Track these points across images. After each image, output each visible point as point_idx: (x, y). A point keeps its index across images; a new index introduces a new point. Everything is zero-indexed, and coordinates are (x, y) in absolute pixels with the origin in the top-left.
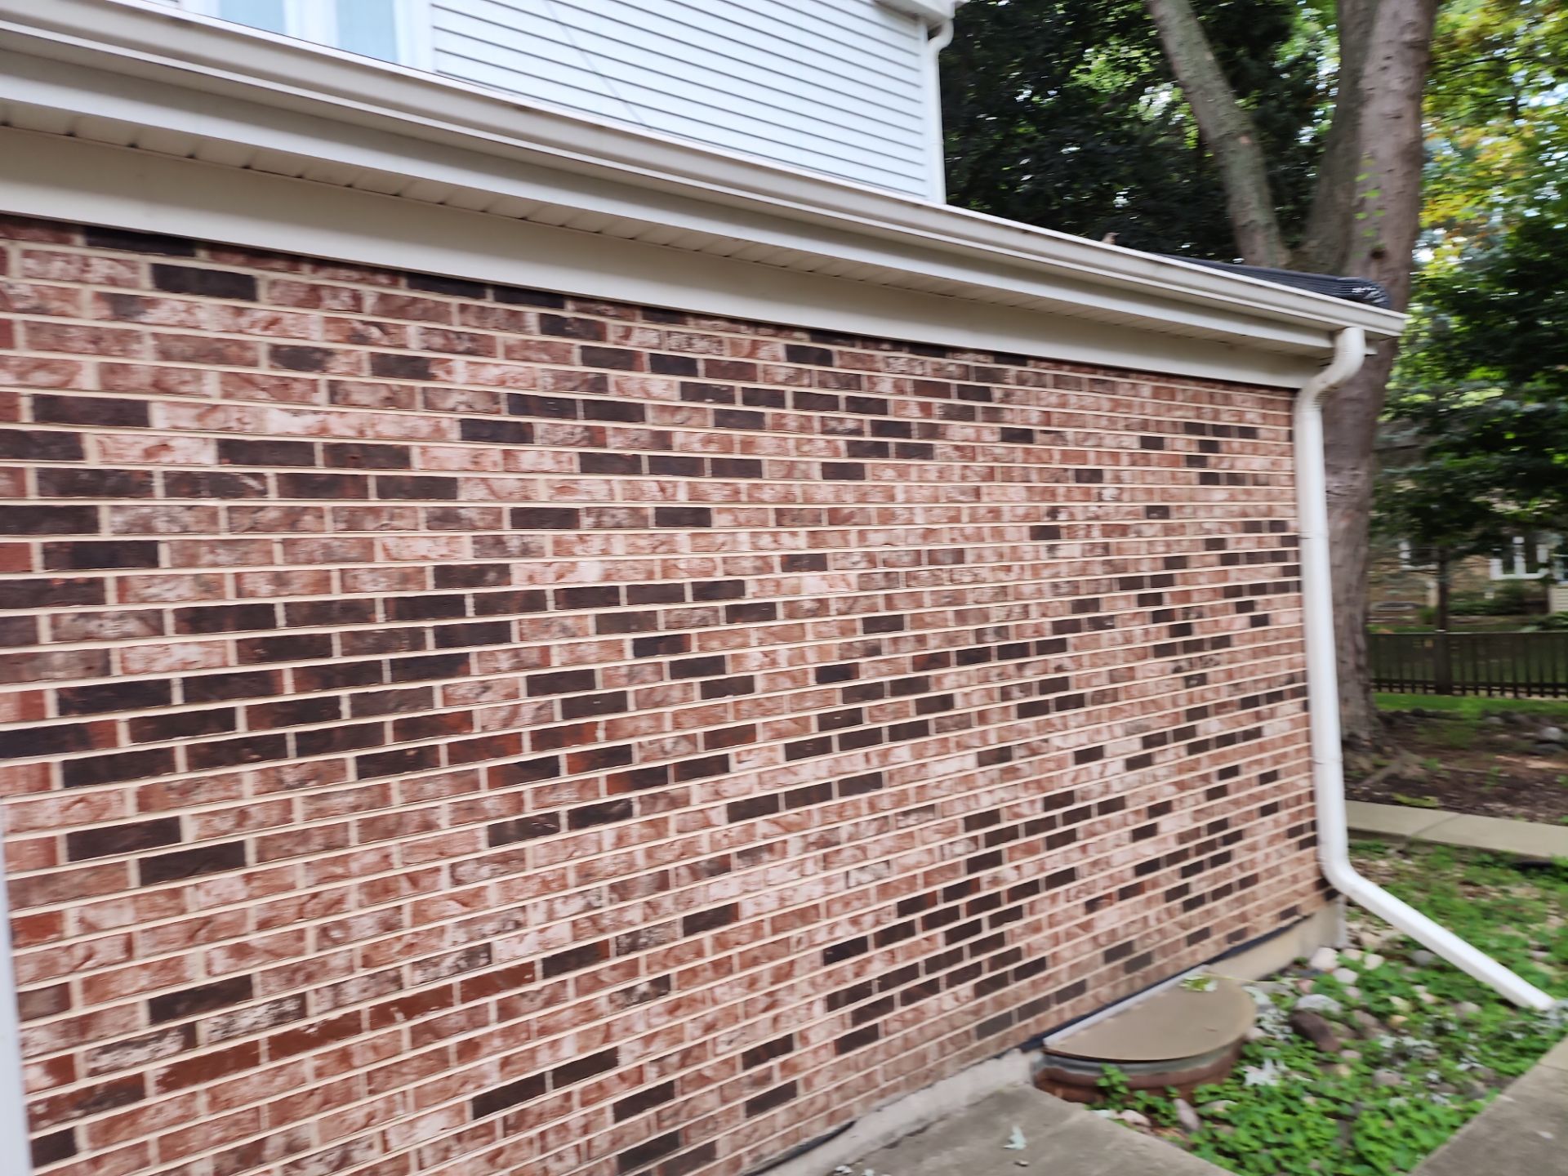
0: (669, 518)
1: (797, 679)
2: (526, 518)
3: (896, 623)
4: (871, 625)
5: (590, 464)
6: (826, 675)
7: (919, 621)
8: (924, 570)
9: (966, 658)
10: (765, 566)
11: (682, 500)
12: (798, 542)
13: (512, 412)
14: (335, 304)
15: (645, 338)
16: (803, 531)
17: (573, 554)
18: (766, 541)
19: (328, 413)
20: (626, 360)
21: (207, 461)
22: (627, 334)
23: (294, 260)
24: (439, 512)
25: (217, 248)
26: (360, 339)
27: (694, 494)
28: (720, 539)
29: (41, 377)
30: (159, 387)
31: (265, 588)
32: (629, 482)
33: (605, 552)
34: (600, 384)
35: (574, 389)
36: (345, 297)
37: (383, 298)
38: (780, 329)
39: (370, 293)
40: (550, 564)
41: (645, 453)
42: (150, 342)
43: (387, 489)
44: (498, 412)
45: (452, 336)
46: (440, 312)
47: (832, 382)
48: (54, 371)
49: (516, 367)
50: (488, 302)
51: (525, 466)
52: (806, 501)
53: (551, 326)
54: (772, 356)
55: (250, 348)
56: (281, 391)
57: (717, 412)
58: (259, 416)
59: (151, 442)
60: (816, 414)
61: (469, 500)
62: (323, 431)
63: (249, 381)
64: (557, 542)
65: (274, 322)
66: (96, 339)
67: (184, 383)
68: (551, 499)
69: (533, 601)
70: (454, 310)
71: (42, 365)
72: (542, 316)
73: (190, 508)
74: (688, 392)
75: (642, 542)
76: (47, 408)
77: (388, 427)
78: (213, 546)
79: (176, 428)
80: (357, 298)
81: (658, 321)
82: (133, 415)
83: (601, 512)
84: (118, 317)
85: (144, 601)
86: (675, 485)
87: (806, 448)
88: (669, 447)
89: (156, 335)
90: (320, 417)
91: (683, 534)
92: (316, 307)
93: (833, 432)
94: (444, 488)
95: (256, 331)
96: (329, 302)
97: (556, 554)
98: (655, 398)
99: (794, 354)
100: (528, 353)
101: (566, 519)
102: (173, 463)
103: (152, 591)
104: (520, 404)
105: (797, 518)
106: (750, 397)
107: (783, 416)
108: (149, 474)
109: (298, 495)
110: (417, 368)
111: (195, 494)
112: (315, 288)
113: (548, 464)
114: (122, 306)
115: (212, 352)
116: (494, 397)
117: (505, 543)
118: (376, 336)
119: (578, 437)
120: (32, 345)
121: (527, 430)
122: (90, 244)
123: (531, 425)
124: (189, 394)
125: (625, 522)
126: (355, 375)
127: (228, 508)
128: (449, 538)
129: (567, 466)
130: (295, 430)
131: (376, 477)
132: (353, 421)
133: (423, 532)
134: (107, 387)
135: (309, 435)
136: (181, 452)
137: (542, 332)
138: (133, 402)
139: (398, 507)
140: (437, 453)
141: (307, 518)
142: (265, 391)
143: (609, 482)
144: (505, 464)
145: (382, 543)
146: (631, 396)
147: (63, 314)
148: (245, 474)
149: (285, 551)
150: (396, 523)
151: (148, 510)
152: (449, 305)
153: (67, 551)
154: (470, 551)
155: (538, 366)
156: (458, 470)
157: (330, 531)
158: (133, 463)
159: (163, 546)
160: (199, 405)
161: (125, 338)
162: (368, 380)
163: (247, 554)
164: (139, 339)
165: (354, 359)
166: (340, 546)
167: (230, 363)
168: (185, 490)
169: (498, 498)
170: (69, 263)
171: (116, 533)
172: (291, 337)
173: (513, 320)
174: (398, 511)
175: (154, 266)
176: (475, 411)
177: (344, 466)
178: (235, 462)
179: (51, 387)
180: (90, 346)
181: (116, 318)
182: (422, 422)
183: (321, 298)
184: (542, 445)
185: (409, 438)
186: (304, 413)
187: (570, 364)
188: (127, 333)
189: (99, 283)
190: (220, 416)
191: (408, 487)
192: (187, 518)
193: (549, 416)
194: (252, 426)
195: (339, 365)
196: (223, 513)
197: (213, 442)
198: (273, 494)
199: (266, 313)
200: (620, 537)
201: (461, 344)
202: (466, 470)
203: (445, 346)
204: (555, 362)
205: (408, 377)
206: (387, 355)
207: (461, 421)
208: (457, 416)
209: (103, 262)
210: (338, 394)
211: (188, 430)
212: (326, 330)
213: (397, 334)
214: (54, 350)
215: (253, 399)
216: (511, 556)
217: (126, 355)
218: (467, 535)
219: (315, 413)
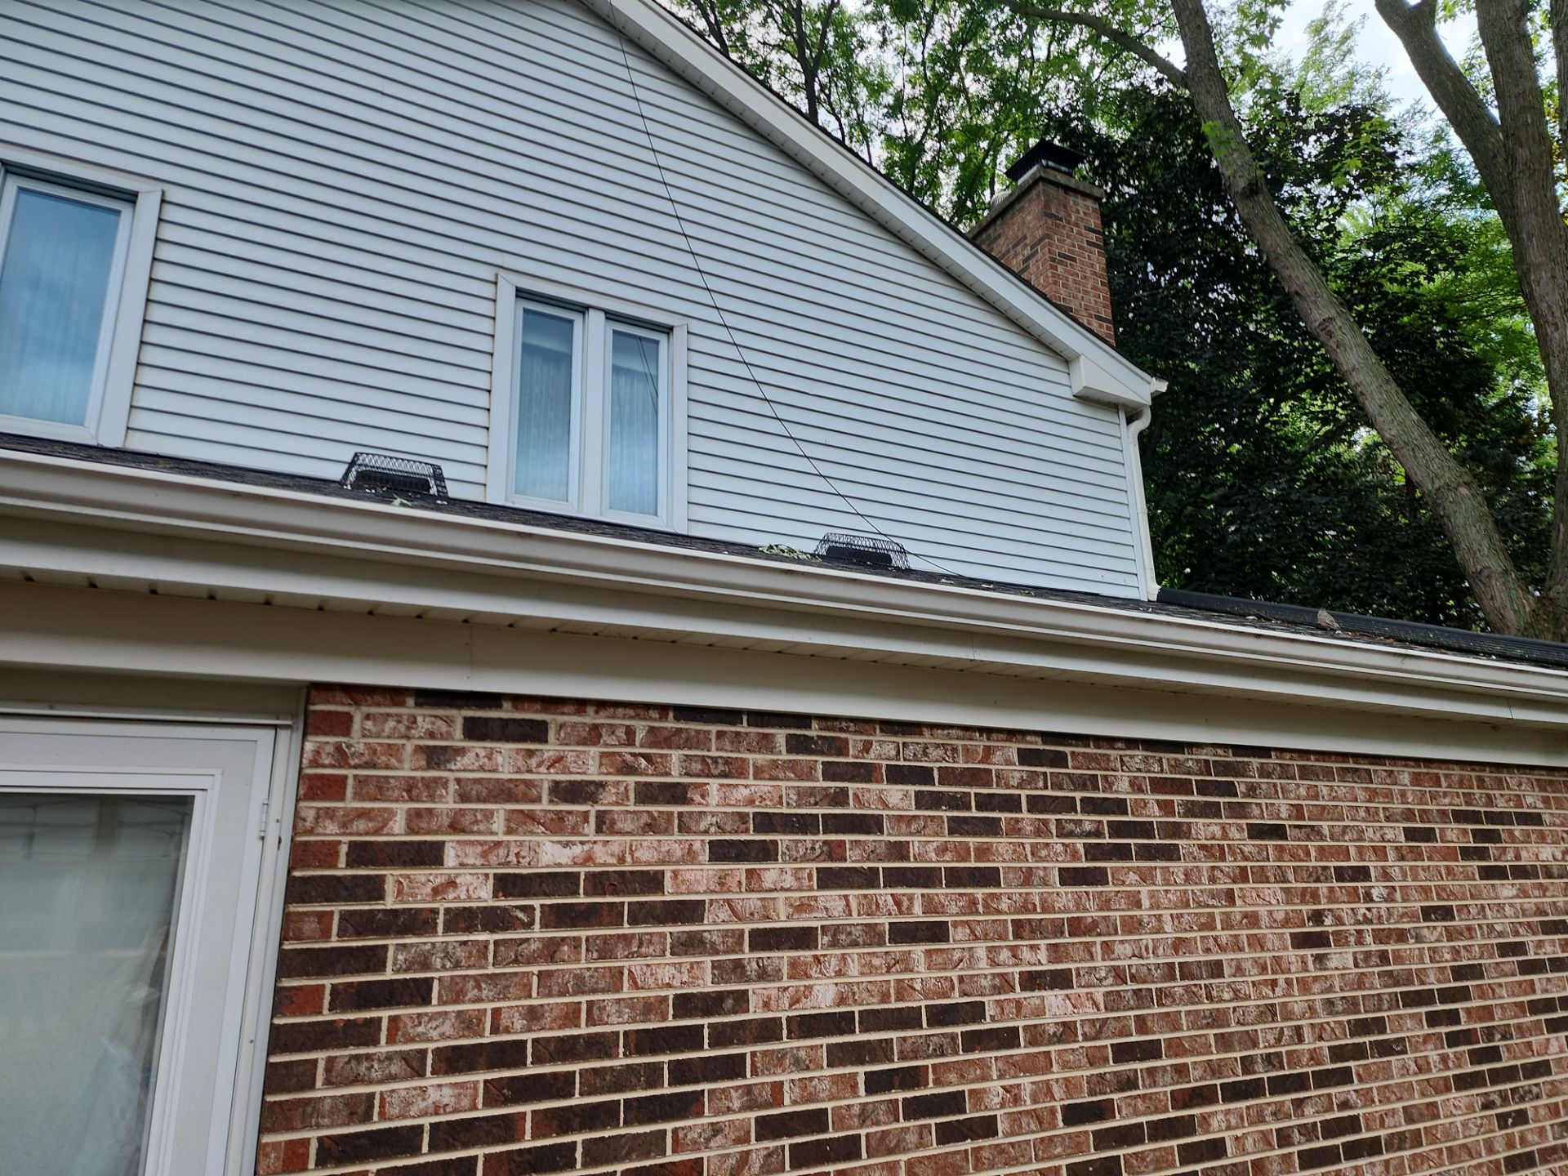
0: (904, 933)
1: (1042, 1120)
2: (765, 940)
3: (1151, 1050)
4: (1124, 1053)
5: (828, 879)
6: (1074, 1115)
7: (1177, 1048)
8: (1178, 985)
9: (1235, 1092)
10: (1003, 984)
11: (918, 915)
12: (1038, 958)
13: (757, 830)
14: (612, 740)
15: (883, 751)
16: (1043, 943)
17: (809, 977)
18: (1005, 955)
19: (595, 842)
20: (866, 773)
21: (484, 895)
22: (867, 747)
23: (581, 704)
24: (683, 938)
25: (518, 700)
26: (628, 769)
27: (930, 906)
28: (957, 955)
29: (361, 825)
30: (455, 827)
31: (519, 1024)
32: (865, 896)
33: (839, 973)
34: (840, 798)
35: (816, 804)
36: (621, 733)
37: (652, 730)
38: (1012, 734)
39: (641, 727)
40: (786, 989)
41: (880, 865)
42: (453, 786)
43: (641, 914)
44: (747, 831)
45: (709, 761)
46: (701, 741)
47: (1066, 783)
48: (371, 819)
49: (764, 786)
50: (743, 728)
51: (767, 885)
52: (1044, 911)
53: (797, 745)
54: (1006, 762)
55: (535, 786)
56: (556, 824)
57: (950, 819)
58: (534, 850)
59: (440, 880)
60: (1053, 817)
61: (713, 925)
62: (589, 859)
63: (531, 817)
64: (794, 964)
65: (559, 759)
66: (410, 788)
67: (477, 822)
68: (789, 918)
69: (767, 1030)
70: (713, 737)
71: (363, 814)
72: (789, 737)
73: (465, 943)
74: (922, 800)
75: (876, 962)
76: (361, 854)
77: (647, 852)
78: (477, 980)
79: (462, 865)
80: (630, 733)
81: (895, 734)
82: (430, 855)
83: (837, 929)
84: (429, 766)
85: (412, 1040)
86: (911, 898)
87: (1044, 853)
88: (906, 858)
89: (458, 781)
90: (586, 847)
91: (918, 950)
92: (594, 744)
93: (1071, 834)
94: (690, 911)
95: (543, 769)
96: (605, 738)
97: (790, 977)
98: (893, 809)
99: (1026, 757)
100: (774, 773)
101: (803, 938)
102: (457, 899)
103: (420, 1029)
104: (766, 822)
105: (1038, 929)
106: (984, 803)
107: (1017, 821)
108: (435, 912)
109: (558, 925)
110: (676, 794)
111: (470, 929)
112: (595, 727)
113: (789, 881)
114: (435, 757)
115: (503, 792)
116: (743, 817)
117: (743, 967)
118: (643, 766)
119: (818, 852)
120: (358, 796)
121: (771, 847)
122: (418, 705)
123: (775, 843)
124: (479, 832)
125: (860, 940)
126: (622, 805)
127: (496, 942)
128: (692, 964)
129: (806, 883)
130: (563, 861)
131: (630, 903)
132: (616, 849)
133: (669, 958)
134: (411, 830)
135: (576, 864)
136: (464, 889)
137: (789, 751)
138: (432, 843)
139: (647, 934)
140: (687, 876)
141: (566, 948)
142: (543, 825)
143: (846, 897)
144: (749, 884)
145: (630, 971)
146: (869, 808)
147: (387, 767)
148: (516, 907)
149: (542, 983)
150: (644, 950)
151: (428, 947)
152: (709, 732)
153: (353, 990)
154: (709, 977)
155: (784, 784)
156: (705, 892)
157: (583, 961)
158: (423, 901)
159: (436, 984)
160: (485, 842)
161: (432, 786)
162: (632, 808)
163: (507, 987)
164: (445, 785)
165: (622, 789)
166: (591, 976)
167: (517, 801)
168: (462, 925)
169: (740, 920)
170: (399, 722)
171: (398, 971)
172: (571, 773)
173: (764, 742)
174: (648, 937)
175: (466, 719)
176: (724, 832)
177: (604, 894)
178: (506, 895)
179: (367, 834)
180: (404, 794)
181: (429, 767)
182: (676, 845)
183: (600, 736)
184: (784, 862)
185: (663, 862)
186: (574, 843)
187: (813, 780)
188: (436, 780)
189: (421, 738)
190: (502, 852)
191: (658, 912)
192: (460, 953)
193: (792, 832)
194: (527, 860)
195: (608, 796)
196: (491, 947)
197: (491, 877)
198: (537, 925)
199: (551, 753)
200: (856, 956)
201: (716, 768)
202: (712, 892)
203: (702, 771)
204: (800, 779)
205: (668, 803)
206: (651, 784)
207: (710, 842)
208: (707, 838)
209: (426, 718)
210: (604, 823)
211: (474, 866)
212: (601, 764)
213: (662, 763)
214: (375, 799)
215: (531, 833)
216: (749, 980)
217: (432, 798)
218: (708, 960)
219: (582, 843)
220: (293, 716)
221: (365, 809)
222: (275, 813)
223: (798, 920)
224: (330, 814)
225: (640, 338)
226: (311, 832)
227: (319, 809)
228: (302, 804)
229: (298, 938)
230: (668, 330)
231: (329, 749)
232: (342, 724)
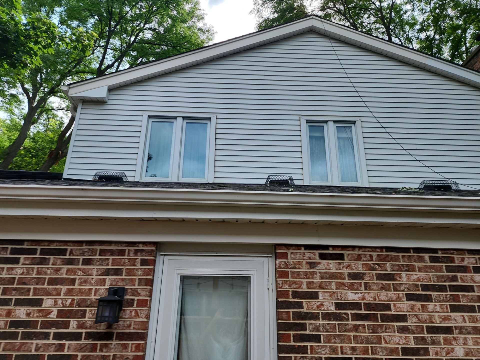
2: (432, 330)
5: (454, 309)
13: (423, 290)
14: (365, 259)
15: (470, 261)
17: (452, 345)
19: (365, 293)
20: (465, 269)
21: (332, 309)
22: (463, 260)
23: (353, 248)
24: (401, 327)
25: (334, 247)
26: (373, 269)
29: (294, 286)
30: (321, 287)
31: (349, 352)
32: (471, 316)
33: (464, 344)
34: (455, 279)
35: (445, 281)
36: (368, 257)
37: (378, 255)
39: (374, 255)
40: (444, 348)
41: (476, 304)
42: (318, 274)
43: (384, 318)
44: (419, 290)
45: (401, 266)
46: (396, 259)
48: (297, 284)
49: (423, 275)
50: (411, 254)
51: (430, 310)
53: (433, 260)
55: (343, 274)
56: (352, 287)
58: (346, 295)
59: (318, 303)
61: (411, 323)
62: (364, 299)
63: (343, 284)
64: (445, 339)
65: (349, 266)
66: (306, 275)
67: (327, 285)
68: (441, 322)
70: (401, 257)
71: (294, 282)
72: (430, 257)
73: (329, 324)
76: (296, 294)
77: (383, 297)
78: (335, 336)
79: (324, 299)
80: (371, 256)
81: (474, 254)
82: (315, 296)
83: (461, 328)
85: (317, 354)
89: (320, 272)
90: (362, 294)
92: (360, 261)
94: (403, 318)
95: (344, 269)
96: (363, 258)
97: (445, 344)
98: (477, 283)
100: (427, 270)
101: (448, 330)
102: (324, 310)
103: (319, 350)
104: (426, 287)
108: (318, 313)
109: (357, 320)
110: (390, 277)
111: (330, 320)
112: (359, 255)
113: (438, 309)
114: (312, 265)
115: (333, 276)
116: (417, 286)
117: (425, 339)
118: (377, 268)
119: (449, 299)
120: (292, 277)
121: (429, 296)
122: (305, 249)
123: (431, 295)
124: (328, 289)
125: (471, 332)
126: (372, 281)
127: (338, 324)
128: (406, 336)
129: (445, 310)
130: (356, 299)
131: (380, 314)
132: (372, 295)
133: (397, 334)
134: (308, 288)
135: (360, 300)
136: (326, 306)
137: (431, 262)
138: (315, 292)
139: (388, 325)
140: (399, 306)
141: (361, 328)
142: (347, 287)
143: (463, 316)
144: (423, 309)
145: (384, 338)
146: (467, 282)
147: (299, 268)
148: (342, 313)
149: (355, 339)
150: (387, 330)
151: (318, 324)
152: (399, 256)
153: (299, 336)
154: (413, 342)
155: (431, 274)
156: (406, 312)
157: (367, 333)
158: (314, 310)
159: (322, 336)
160: (330, 292)
161: (313, 274)
162: (376, 282)
163: (344, 339)
164: (316, 274)
165: (371, 275)
166: (371, 338)
167: (338, 279)
168: (327, 318)
169: (421, 322)
170: (300, 255)
171: (310, 331)
172: (354, 270)
173: (420, 259)
174: (388, 326)
175: (319, 253)
176: (410, 291)
177: (370, 310)
178: (339, 309)
179: (296, 289)
180: (305, 277)
181: (311, 268)
182: (393, 295)
183: (361, 258)
184: (435, 302)
185: (390, 301)
186: (358, 293)
187: (442, 272)
188: (313, 272)
189: (307, 259)
190: (336, 295)
191: (390, 318)
192: (328, 327)
193: (437, 291)
194: (344, 298)
195: (367, 278)
196: (337, 326)
197: (334, 303)
198: (350, 320)
199: (347, 264)
200: (470, 338)
201: (404, 268)
202: (409, 312)
203: (399, 269)
204: (437, 272)
205: (388, 280)
206: (381, 273)
207: (406, 294)
208: (405, 293)
209: (308, 254)
210: (367, 287)
211: (328, 299)
212: (363, 267)
213: (383, 267)
214: (297, 278)
215: (344, 289)
216: (428, 344)
217: (313, 279)
218: (412, 336)
219: (361, 293)
220: (272, 254)
221: (295, 281)
222: (271, 282)
223: (444, 323)
224: (285, 282)
225: (345, 127)
226: (281, 288)
227: (283, 281)
228: (278, 279)
229: (282, 319)
230: (354, 122)
231: (283, 263)
232: (285, 256)
